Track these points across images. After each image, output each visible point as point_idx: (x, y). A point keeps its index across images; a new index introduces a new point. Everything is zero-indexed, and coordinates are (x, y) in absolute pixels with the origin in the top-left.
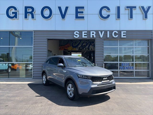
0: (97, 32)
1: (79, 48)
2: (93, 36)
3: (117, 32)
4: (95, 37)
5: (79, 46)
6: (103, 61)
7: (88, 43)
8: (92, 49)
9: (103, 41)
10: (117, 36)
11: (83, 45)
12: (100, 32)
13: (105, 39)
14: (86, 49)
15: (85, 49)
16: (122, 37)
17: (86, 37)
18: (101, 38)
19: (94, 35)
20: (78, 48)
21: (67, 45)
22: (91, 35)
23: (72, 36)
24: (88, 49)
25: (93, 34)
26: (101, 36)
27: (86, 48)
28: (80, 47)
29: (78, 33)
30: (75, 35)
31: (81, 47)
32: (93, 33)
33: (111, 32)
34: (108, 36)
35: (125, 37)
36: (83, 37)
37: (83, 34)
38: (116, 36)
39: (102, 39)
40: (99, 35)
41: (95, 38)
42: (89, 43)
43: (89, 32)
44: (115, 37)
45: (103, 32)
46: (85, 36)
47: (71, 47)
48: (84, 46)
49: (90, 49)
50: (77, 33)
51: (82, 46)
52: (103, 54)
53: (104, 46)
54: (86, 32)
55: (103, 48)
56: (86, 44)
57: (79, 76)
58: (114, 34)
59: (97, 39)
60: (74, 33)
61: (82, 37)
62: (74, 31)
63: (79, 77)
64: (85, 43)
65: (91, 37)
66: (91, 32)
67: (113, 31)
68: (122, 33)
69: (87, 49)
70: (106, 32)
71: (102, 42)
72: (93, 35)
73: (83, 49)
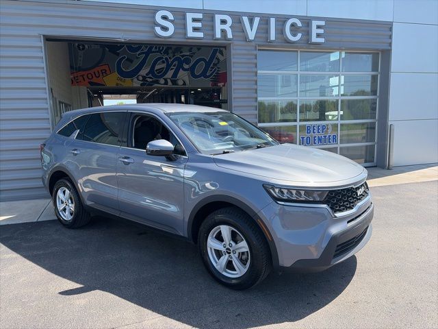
0: (237, 17)
1: (144, 78)
2: (223, 31)
3: (299, 24)
4: (230, 35)
5: (144, 72)
6: (257, 120)
7: (172, 62)
8: (184, 84)
9: (255, 52)
10: (299, 35)
11: (157, 67)
12: (245, 19)
13: (263, 46)
14: (166, 83)
15: (162, 81)
16: (314, 39)
17: (200, 35)
18: (251, 41)
19: (227, 27)
20: (141, 78)
21: (99, 69)
22: (219, 26)
23: (147, 29)
24: (174, 82)
25: (224, 27)
26: (251, 35)
27: (166, 80)
28: (147, 75)
29: (171, 17)
30: (158, 25)
31: (150, 75)
32: (224, 22)
33: (282, 20)
34: (273, 37)
35: (321, 40)
36: (191, 34)
37: (190, 25)
38: (294, 35)
39: (253, 44)
40: (243, 31)
41: (229, 40)
42: (176, 63)
43: (209, 17)
44: (292, 38)
45: (257, 20)
46: (195, 29)
47: (116, 75)
48: (160, 70)
49: (180, 83)
50: (165, 18)
51: (151, 71)
52: (256, 98)
53: (259, 72)
54: (200, 16)
55: (255, 78)
56: (164, 65)
57: (276, 193)
58: (291, 30)
59: (236, 43)
60: (154, 17)
61: (186, 34)
62: (155, 10)
63: (276, 199)
64: (163, 62)
65: (218, 35)
66: (218, 18)
67: (287, 18)
68: (313, 25)
69: (170, 83)
70: (265, 20)
71: (254, 57)
72: (222, 29)
73: (157, 82)
